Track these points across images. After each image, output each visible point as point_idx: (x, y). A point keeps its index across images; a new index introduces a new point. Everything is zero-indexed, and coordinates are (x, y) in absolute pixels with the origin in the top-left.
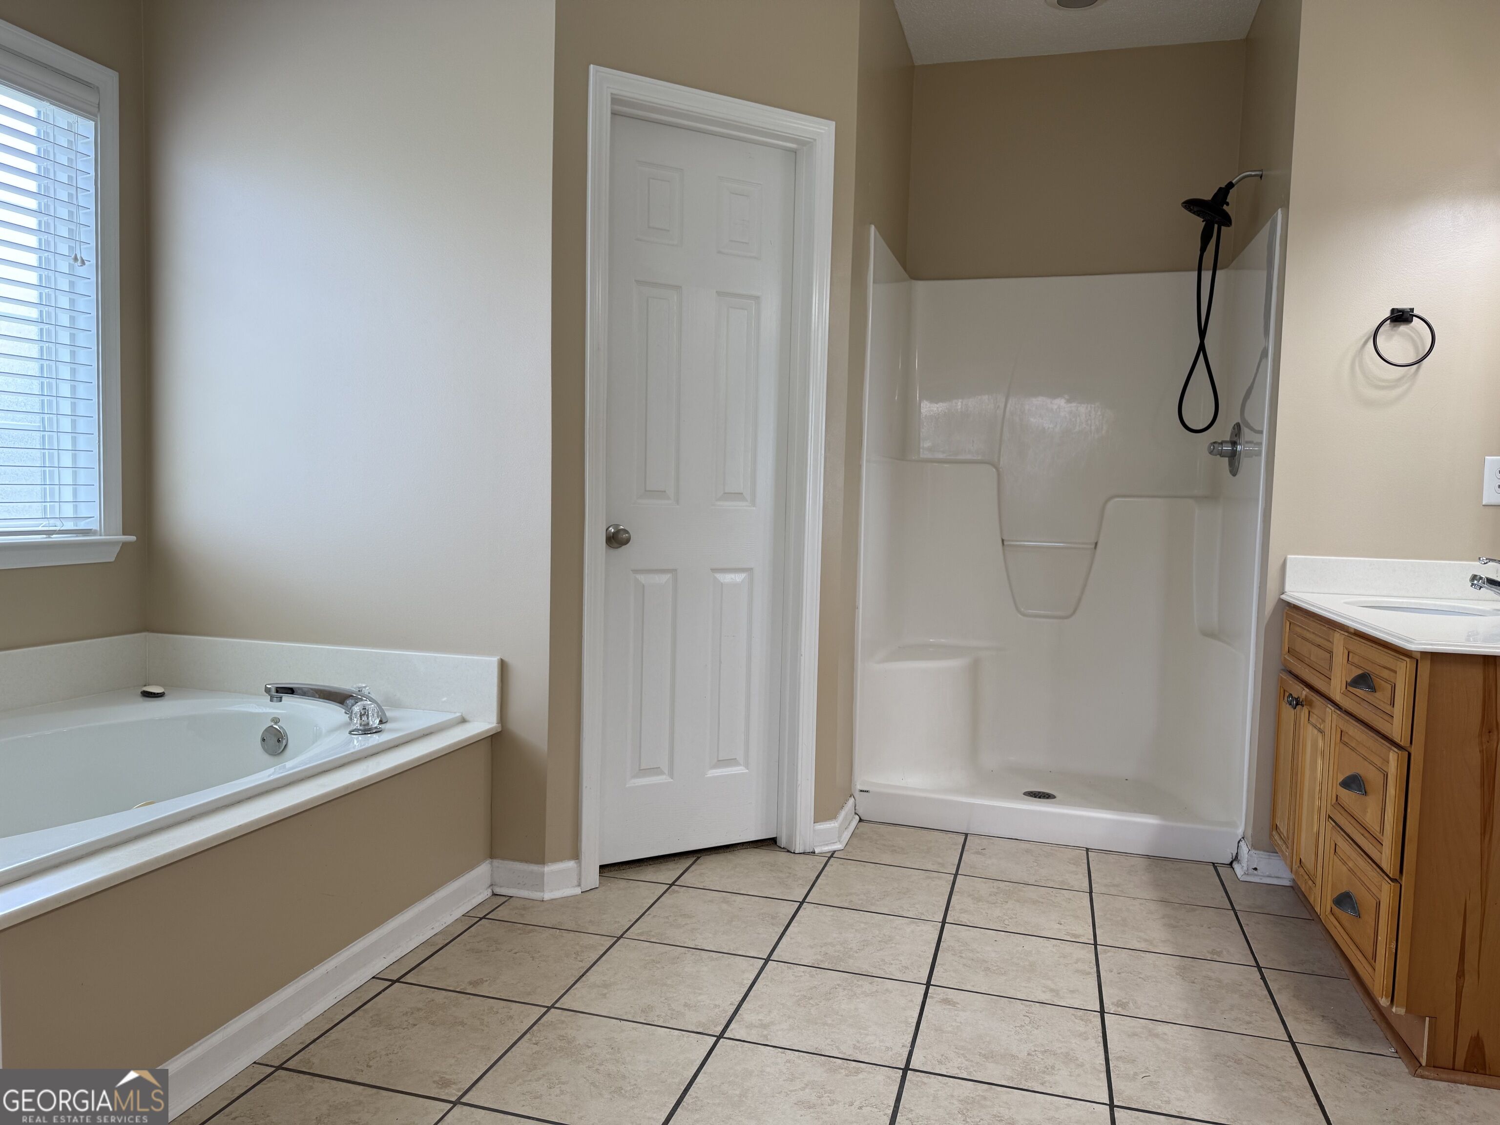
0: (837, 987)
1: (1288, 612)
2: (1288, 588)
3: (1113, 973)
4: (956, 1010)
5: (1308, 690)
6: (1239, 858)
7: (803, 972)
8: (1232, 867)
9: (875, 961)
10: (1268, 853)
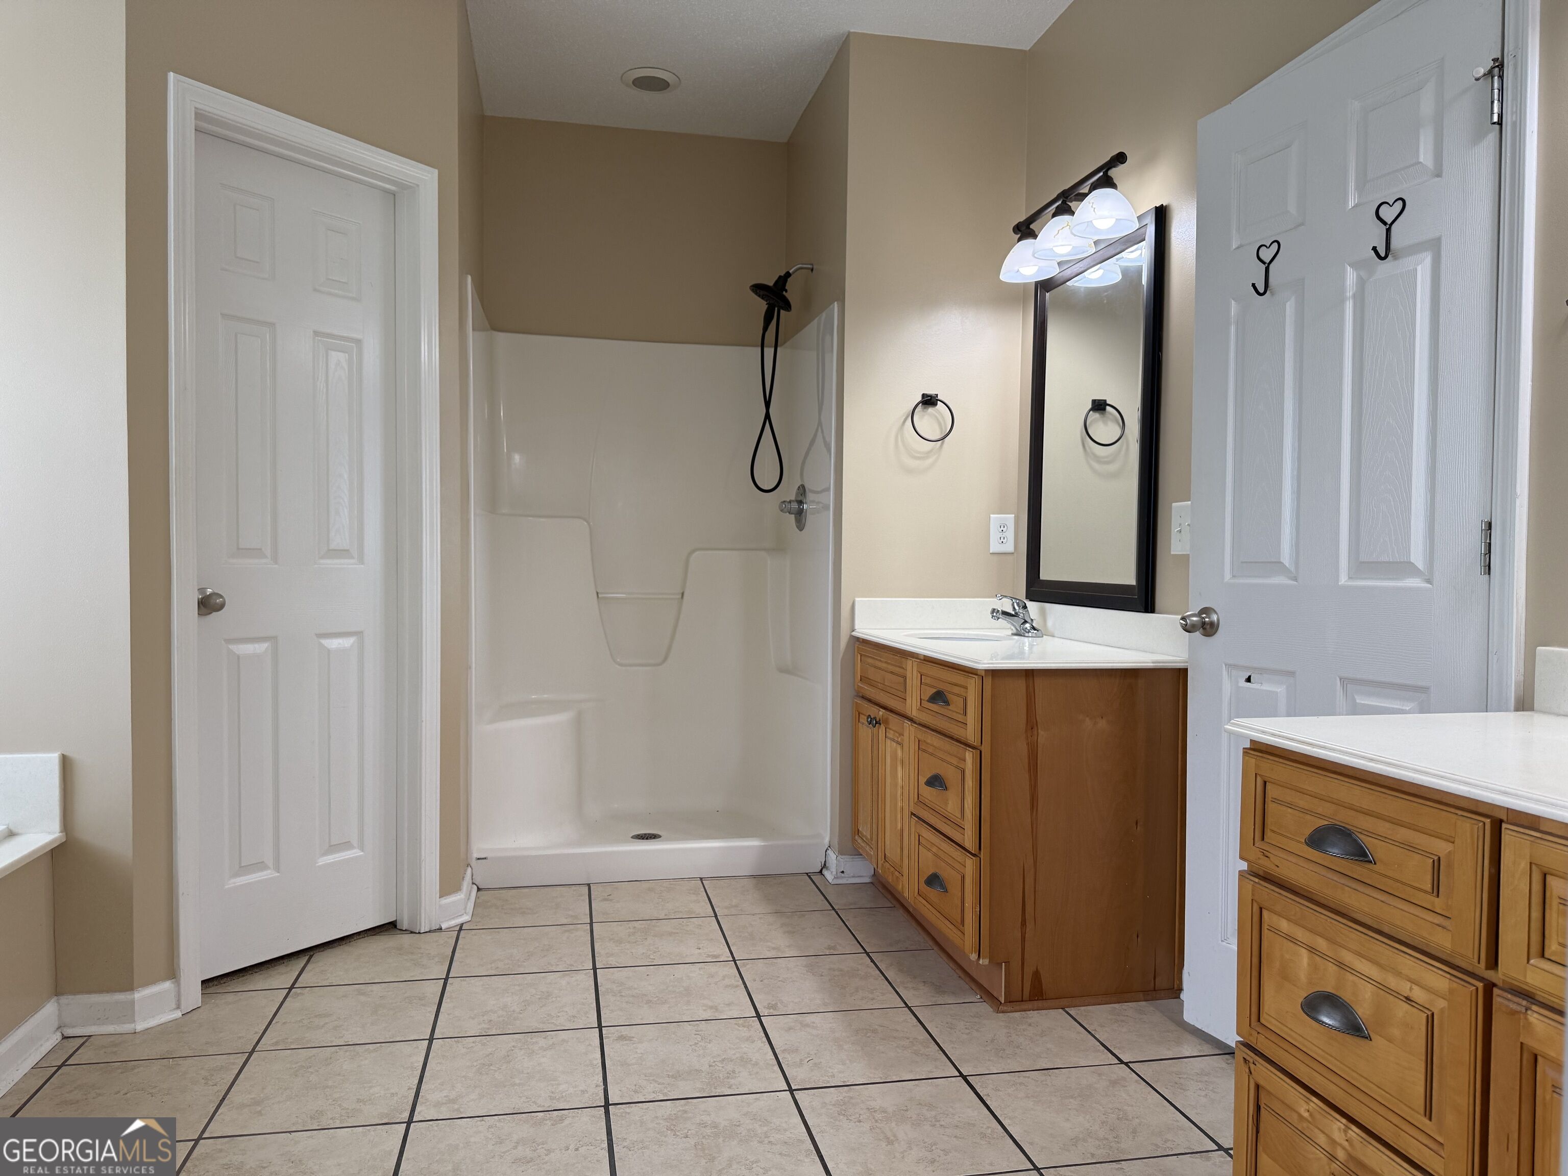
0: (513, 1048)
1: (860, 646)
2: (856, 627)
3: (756, 982)
4: (633, 1044)
5: (884, 711)
6: (827, 865)
7: (473, 1042)
8: (822, 874)
9: (542, 1017)
10: (852, 857)
